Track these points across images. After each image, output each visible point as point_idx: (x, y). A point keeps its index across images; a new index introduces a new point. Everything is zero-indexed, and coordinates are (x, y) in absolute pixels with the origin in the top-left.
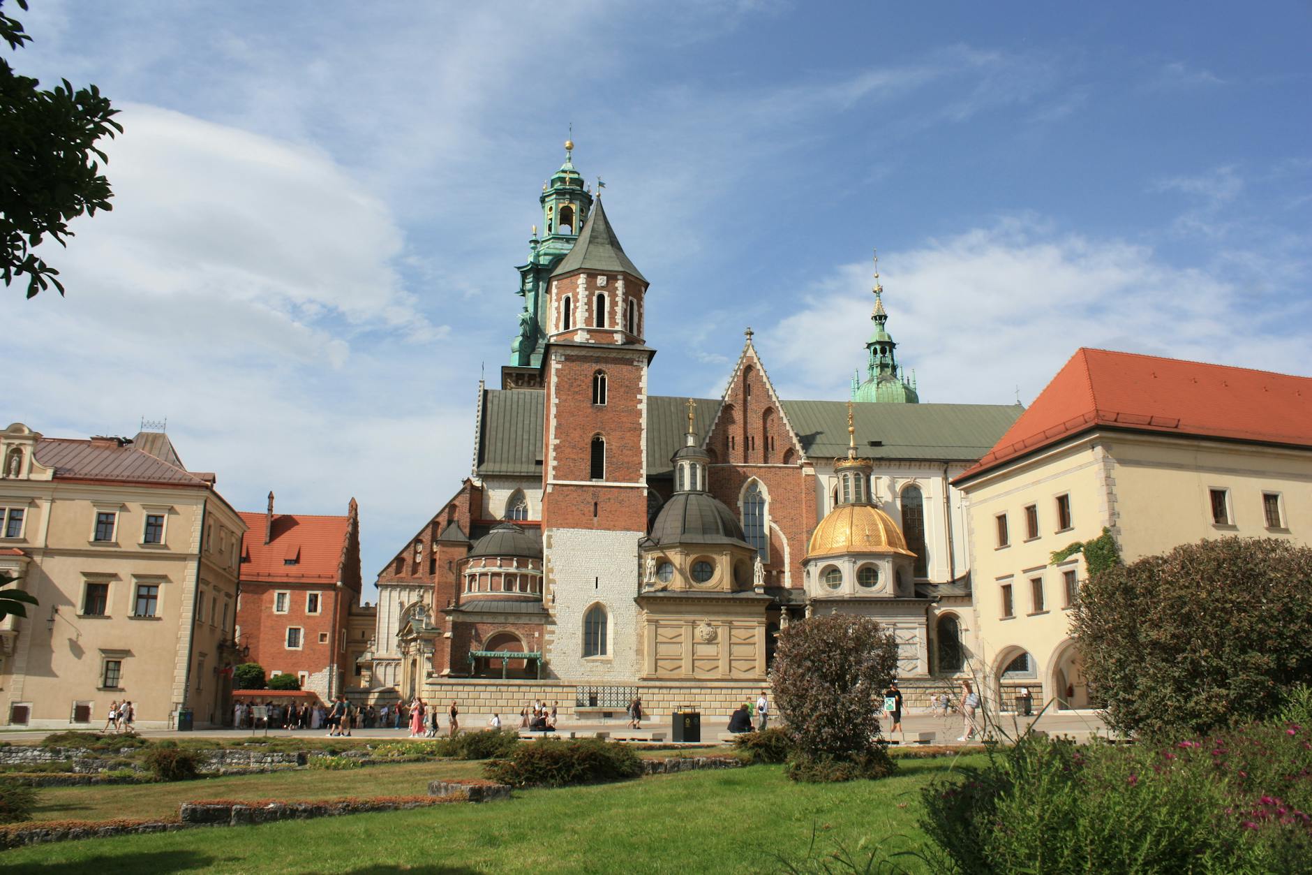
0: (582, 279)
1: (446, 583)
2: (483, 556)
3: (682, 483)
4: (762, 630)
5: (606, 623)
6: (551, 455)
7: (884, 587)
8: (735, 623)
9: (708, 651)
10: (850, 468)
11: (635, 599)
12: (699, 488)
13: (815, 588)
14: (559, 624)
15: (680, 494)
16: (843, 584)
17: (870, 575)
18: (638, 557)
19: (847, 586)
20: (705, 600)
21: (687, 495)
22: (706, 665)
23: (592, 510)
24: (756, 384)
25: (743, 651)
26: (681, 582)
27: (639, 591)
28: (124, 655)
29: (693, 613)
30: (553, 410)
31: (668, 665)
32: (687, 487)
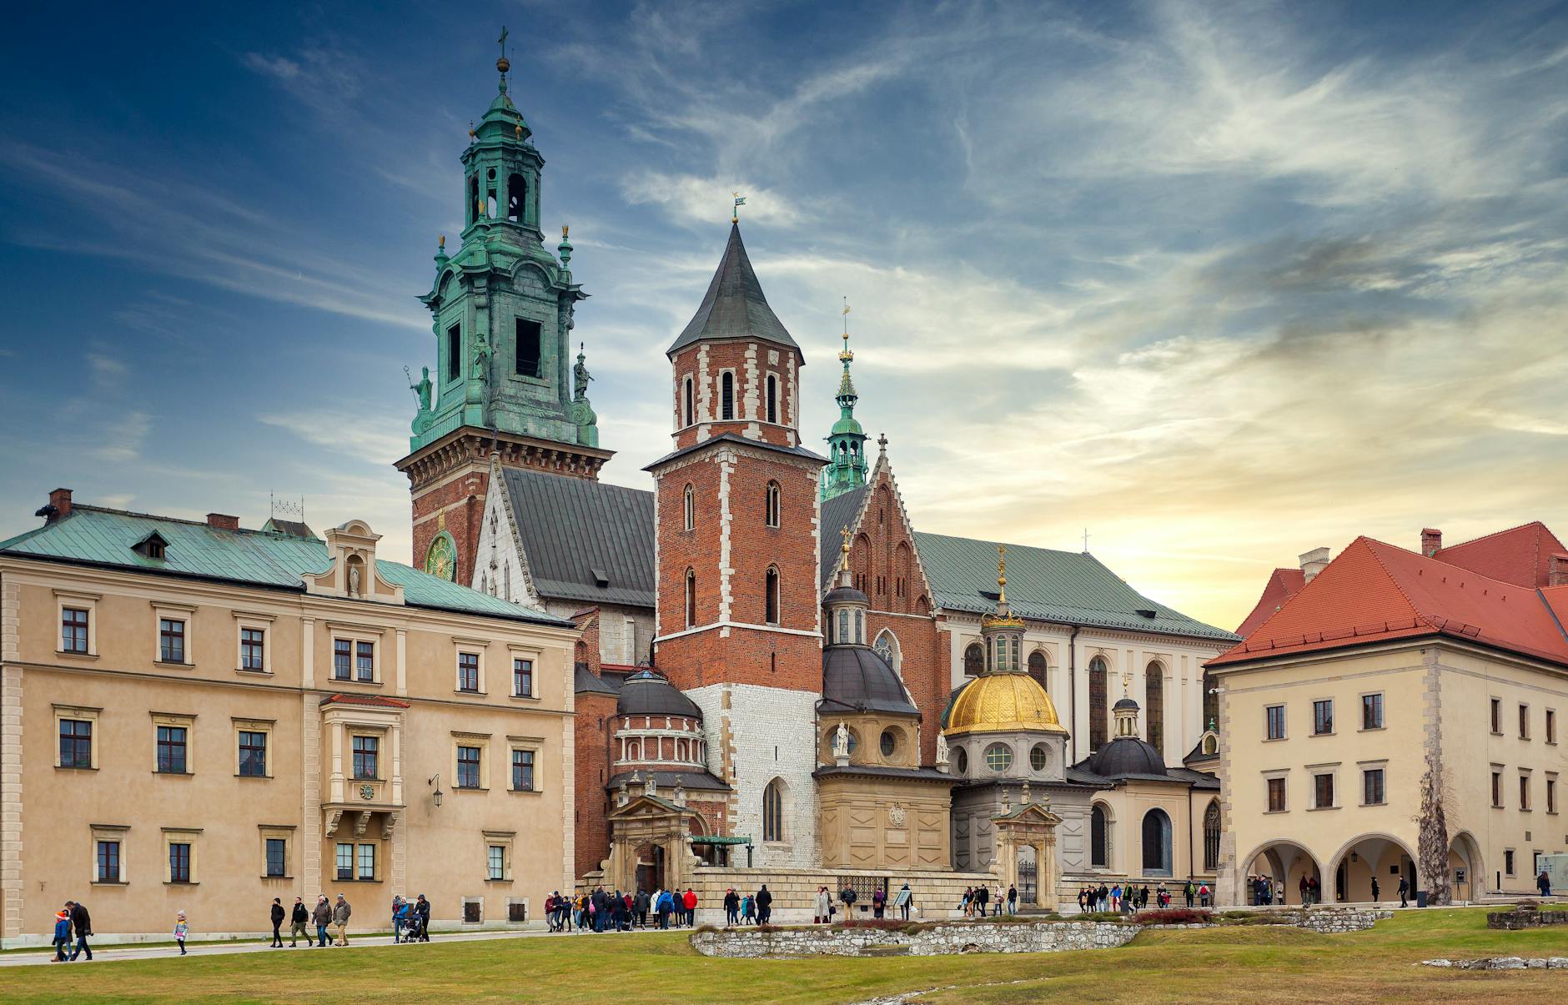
0: (751, 353)
1: (597, 747)
2: (648, 714)
3: (844, 634)
4: (946, 815)
5: (779, 803)
6: (725, 588)
7: (1054, 771)
8: (923, 806)
9: (898, 837)
10: (1009, 629)
11: (814, 775)
12: (864, 641)
13: (978, 769)
14: (741, 803)
15: (845, 648)
16: (1014, 766)
17: (1038, 757)
18: (816, 723)
19: (1021, 768)
20: (900, 778)
21: (855, 650)
22: (897, 854)
23: (771, 662)
24: (889, 510)
25: (929, 838)
26: (873, 756)
27: (816, 764)
28: (510, 839)
29: (885, 793)
30: (726, 530)
31: (861, 853)
32: (852, 639)
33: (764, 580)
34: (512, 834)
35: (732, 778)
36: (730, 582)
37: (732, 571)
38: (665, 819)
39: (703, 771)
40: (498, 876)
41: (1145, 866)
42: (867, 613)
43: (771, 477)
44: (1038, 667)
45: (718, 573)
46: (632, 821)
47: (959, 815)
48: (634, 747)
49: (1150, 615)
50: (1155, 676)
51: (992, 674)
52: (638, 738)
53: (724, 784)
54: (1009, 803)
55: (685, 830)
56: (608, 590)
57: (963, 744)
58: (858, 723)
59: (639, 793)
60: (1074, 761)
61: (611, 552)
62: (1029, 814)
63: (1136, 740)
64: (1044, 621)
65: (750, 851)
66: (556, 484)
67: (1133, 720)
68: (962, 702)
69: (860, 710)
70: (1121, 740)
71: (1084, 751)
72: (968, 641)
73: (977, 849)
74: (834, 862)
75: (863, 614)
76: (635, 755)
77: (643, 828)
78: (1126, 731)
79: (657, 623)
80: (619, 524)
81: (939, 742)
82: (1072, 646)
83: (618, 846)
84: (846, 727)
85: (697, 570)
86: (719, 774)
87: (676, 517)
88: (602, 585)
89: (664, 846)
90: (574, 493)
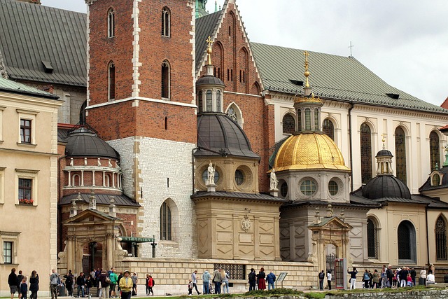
2: (86, 156)
3: (210, 106)
4: (277, 224)
5: (170, 216)
6: (136, 75)
7: (344, 197)
8: (261, 218)
9: (247, 238)
10: (312, 104)
11: (192, 197)
12: (222, 111)
13: (295, 193)
14: (146, 215)
15: (210, 114)
16: (319, 192)
17: (334, 186)
18: (193, 163)
19: (324, 194)
20: (248, 199)
21: (217, 116)
22: (246, 249)
23: (164, 123)
24: (234, 26)
25: (267, 239)
26: (231, 185)
27: (193, 190)
28: (16, 237)
29: (238, 209)
30: (137, 38)
31: (224, 249)
32: (215, 109)
33: (160, 70)
34: (17, 234)
35: (140, 198)
36: (139, 71)
37: (140, 64)
38: (102, 225)
39: (121, 194)
40: (9, 261)
41: (399, 258)
42: (224, 93)
43: (165, 5)
44: (329, 129)
45: (131, 65)
46: (80, 226)
47: (284, 225)
48: (77, 178)
49: (396, 97)
50: (400, 134)
51: (302, 133)
52: (79, 172)
53: (135, 202)
54: (319, 216)
55: (116, 232)
56: (53, 74)
57: (285, 178)
58: (220, 163)
59: (84, 208)
60: (352, 190)
61: (54, 50)
62: (332, 223)
63: (391, 176)
64: (332, 100)
65: (154, 247)
66: (19, 7)
67: (389, 164)
68: (283, 151)
69: (223, 155)
70: (382, 176)
71: (358, 183)
72: (285, 112)
73: (295, 246)
74: (206, 255)
75: (222, 93)
76: (77, 183)
77: (87, 231)
78: (385, 170)
79: (88, 97)
80: (59, 33)
81: (272, 176)
82: (349, 115)
83: (70, 243)
84: (213, 166)
85: (116, 63)
86: (131, 196)
87: (102, 29)
88: (49, 71)
89: (102, 243)
90: (30, 12)
